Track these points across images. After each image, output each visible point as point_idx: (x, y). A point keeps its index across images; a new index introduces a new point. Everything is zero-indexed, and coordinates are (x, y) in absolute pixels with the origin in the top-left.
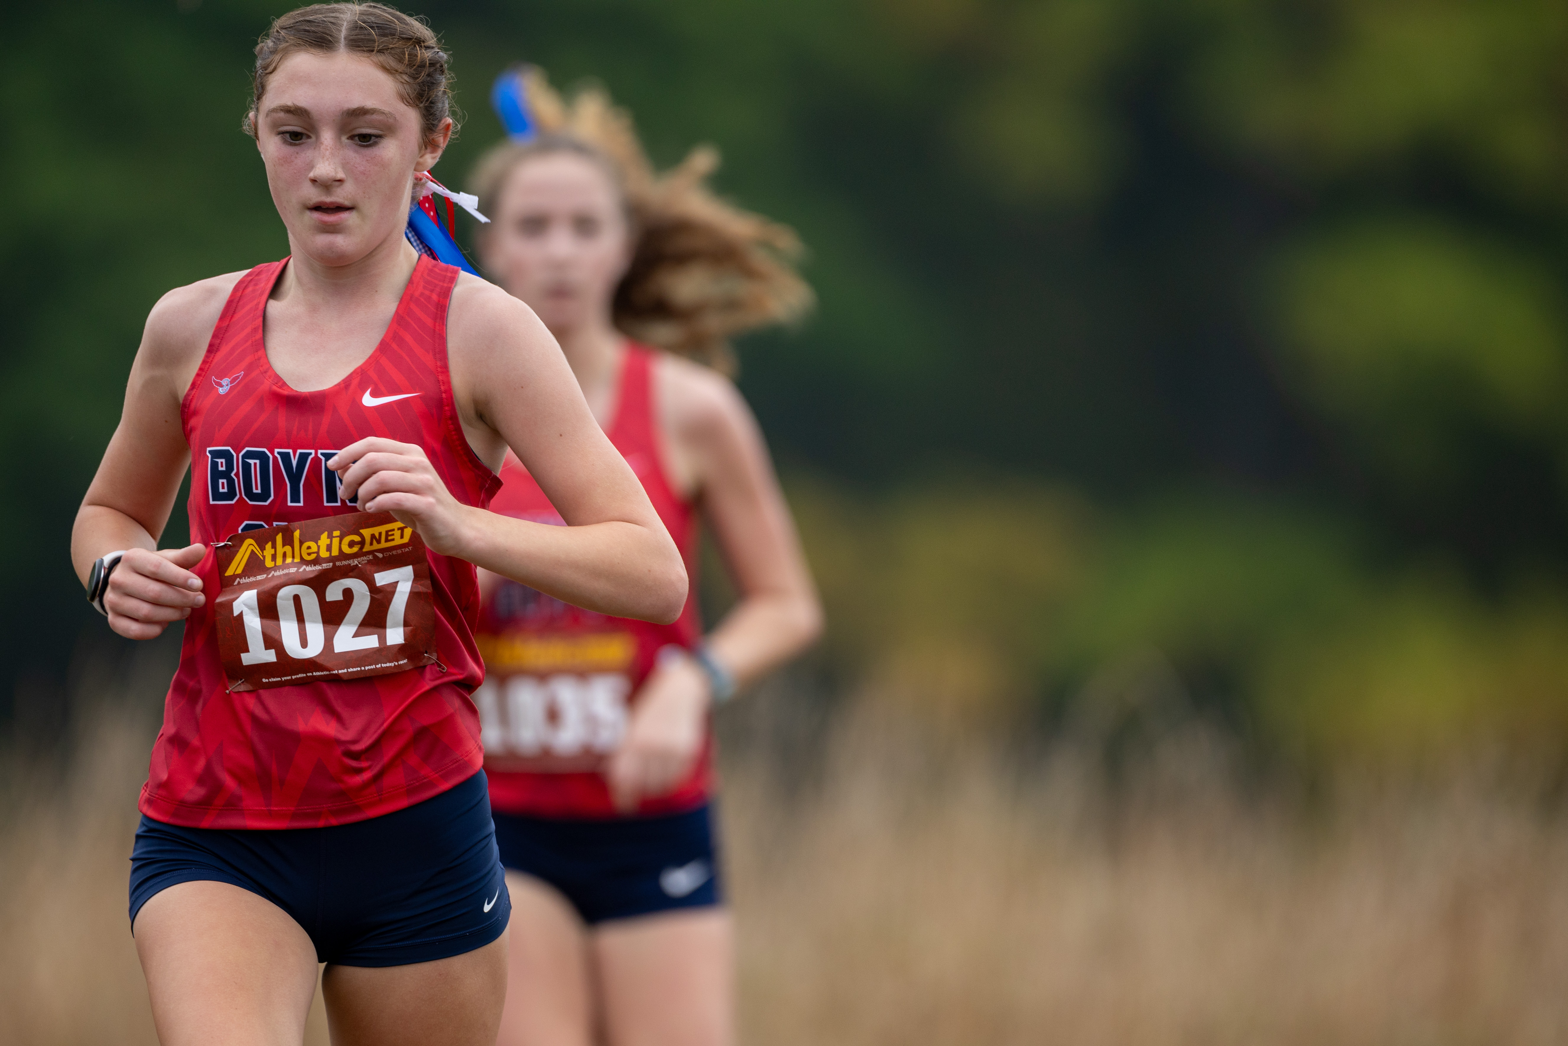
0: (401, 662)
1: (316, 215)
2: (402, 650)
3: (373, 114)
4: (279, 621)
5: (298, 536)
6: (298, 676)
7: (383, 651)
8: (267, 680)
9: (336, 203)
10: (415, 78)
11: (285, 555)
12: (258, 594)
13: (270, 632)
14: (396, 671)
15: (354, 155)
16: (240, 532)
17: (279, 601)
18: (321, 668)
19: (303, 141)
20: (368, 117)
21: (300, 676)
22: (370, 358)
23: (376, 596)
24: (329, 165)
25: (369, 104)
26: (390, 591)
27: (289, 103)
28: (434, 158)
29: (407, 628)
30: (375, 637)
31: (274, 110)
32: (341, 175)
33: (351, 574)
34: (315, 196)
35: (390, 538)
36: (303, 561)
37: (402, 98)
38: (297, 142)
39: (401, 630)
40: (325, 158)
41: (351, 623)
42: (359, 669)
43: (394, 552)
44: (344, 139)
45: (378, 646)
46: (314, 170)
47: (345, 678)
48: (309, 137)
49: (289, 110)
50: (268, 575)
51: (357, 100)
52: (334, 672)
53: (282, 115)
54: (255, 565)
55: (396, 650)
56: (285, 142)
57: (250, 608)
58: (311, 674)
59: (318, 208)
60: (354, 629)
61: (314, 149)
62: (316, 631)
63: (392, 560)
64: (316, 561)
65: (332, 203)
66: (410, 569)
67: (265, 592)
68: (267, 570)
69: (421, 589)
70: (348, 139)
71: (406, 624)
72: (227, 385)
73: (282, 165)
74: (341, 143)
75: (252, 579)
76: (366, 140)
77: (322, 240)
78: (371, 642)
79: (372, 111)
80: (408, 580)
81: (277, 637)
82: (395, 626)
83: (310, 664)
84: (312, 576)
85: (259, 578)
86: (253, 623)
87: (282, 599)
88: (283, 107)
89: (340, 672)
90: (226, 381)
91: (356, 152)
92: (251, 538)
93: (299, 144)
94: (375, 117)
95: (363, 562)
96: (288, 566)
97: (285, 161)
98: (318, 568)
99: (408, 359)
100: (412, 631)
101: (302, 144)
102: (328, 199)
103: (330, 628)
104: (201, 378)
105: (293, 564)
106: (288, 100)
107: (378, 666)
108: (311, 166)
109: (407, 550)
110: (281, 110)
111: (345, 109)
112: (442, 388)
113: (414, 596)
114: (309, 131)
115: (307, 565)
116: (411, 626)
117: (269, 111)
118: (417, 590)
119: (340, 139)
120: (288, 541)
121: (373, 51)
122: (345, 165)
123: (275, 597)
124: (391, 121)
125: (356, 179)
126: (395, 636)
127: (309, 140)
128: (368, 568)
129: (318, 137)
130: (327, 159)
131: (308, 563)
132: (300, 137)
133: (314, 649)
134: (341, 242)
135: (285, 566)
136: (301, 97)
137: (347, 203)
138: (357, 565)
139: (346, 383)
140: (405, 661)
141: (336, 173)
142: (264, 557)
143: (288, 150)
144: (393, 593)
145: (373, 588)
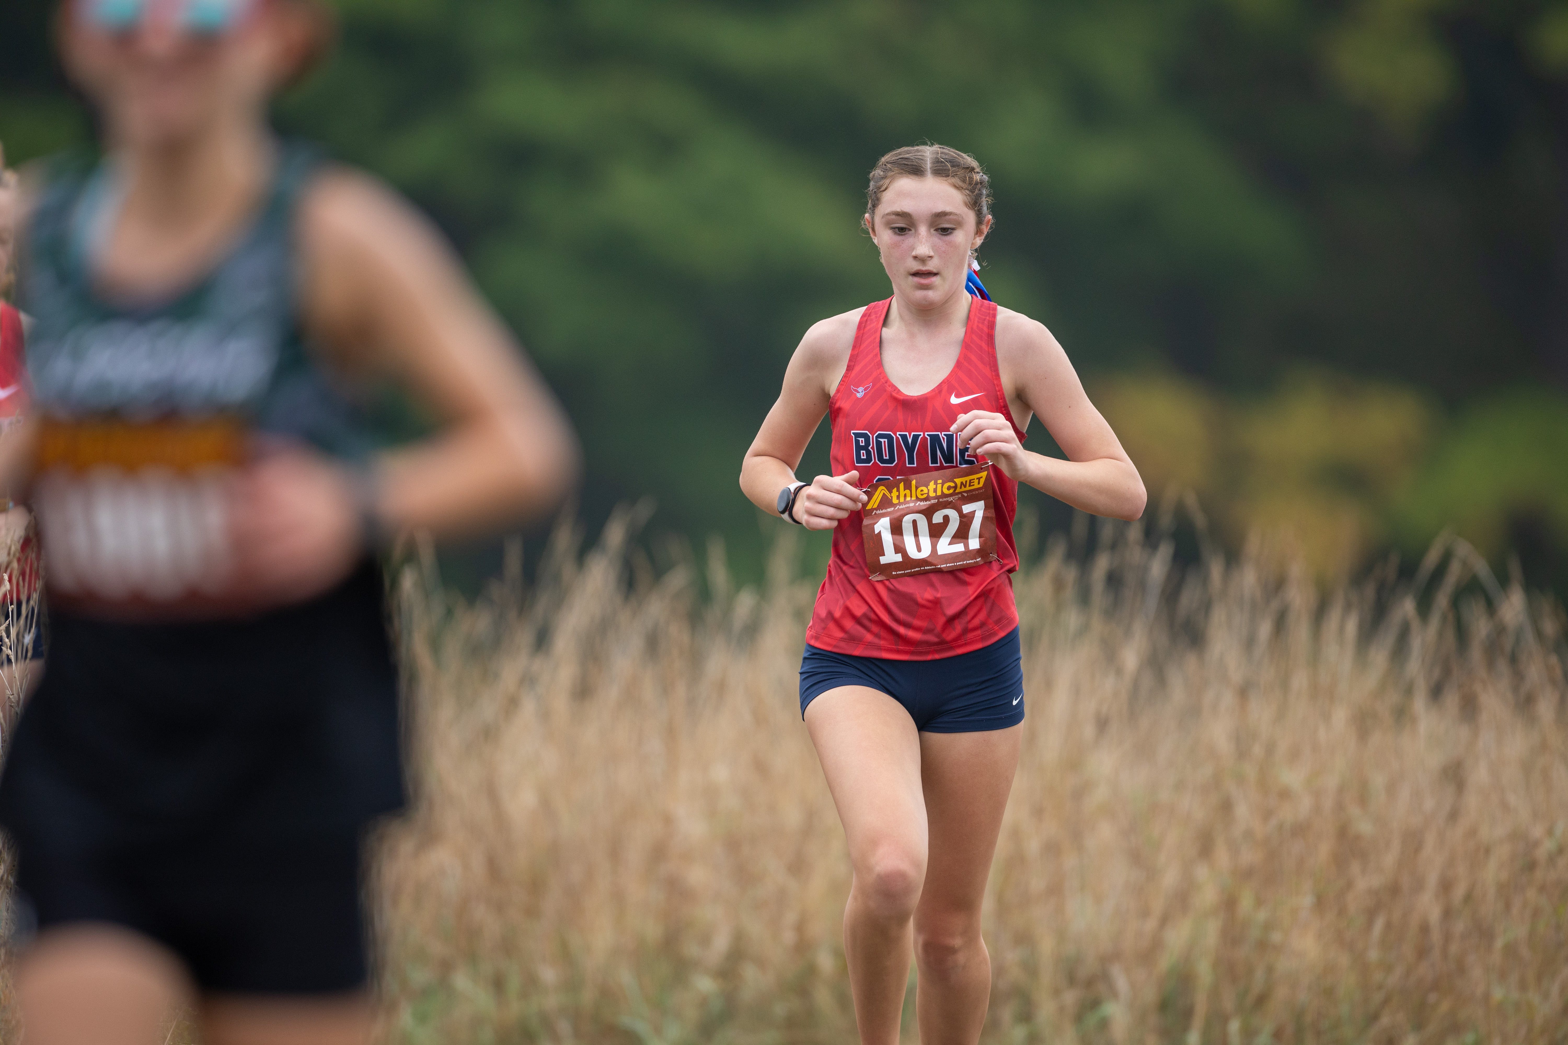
0: (978, 560)
1: (916, 280)
2: (979, 552)
3: (950, 215)
4: (903, 536)
5: (915, 484)
6: (915, 570)
7: (967, 553)
8: (895, 573)
9: (928, 270)
10: (973, 192)
11: (905, 496)
12: (890, 520)
13: (897, 543)
14: (975, 565)
15: (937, 240)
16: (875, 482)
17: (903, 524)
18: (930, 564)
19: (907, 232)
20: (947, 217)
21: (917, 569)
22: (951, 372)
23: (963, 520)
24: (925, 247)
25: (948, 209)
26: (970, 517)
27: (898, 210)
28: (980, 240)
29: (980, 539)
30: (962, 545)
31: (888, 214)
32: (932, 254)
33: (948, 506)
34: (916, 266)
35: (972, 484)
36: (918, 499)
37: (966, 205)
38: (903, 233)
39: (977, 540)
40: (922, 243)
41: (947, 536)
42: (953, 564)
43: (974, 493)
44: (932, 230)
45: (964, 550)
46: (915, 250)
47: (945, 570)
48: (910, 230)
49: (898, 214)
50: (895, 508)
51: (941, 207)
52: (938, 567)
53: (894, 217)
54: (886, 502)
55: (975, 552)
56: (895, 233)
57: (886, 529)
58: (923, 568)
59: (916, 274)
60: (949, 540)
61: (914, 237)
62: (925, 541)
63: (972, 497)
64: (927, 499)
65: (926, 270)
66: (983, 502)
67: (895, 518)
68: (894, 505)
69: (989, 515)
70: (934, 230)
71: (980, 537)
72: (862, 392)
73: (894, 248)
74: (931, 233)
75: (884, 511)
76: (945, 231)
77: (920, 294)
78: (959, 548)
79: (950, 214)
80: (981, 510)
81: (902, 546)
82: (974, 537)
83: (923, 562)
84: (924, 508)
85: (889, 510)
86: (887, 539)
87: (905, 522)
88: (895, 212)
89: (942, 566)
90: (861, 389)
91: (940, 239)
92: (883, 486)
93: (904, 235)
94: (951, 217)
95: (956, 499)
96: (908, 502)
97: (896, 245)
98: (928, 503)
99: (975, 372)
100: (984, 541)
101: (906, 234)
102: (924, 268)
103: (935, 539)
104: (844, 387)
105: (911, 501)
106: (897, 208)
107: (964, 563)
108: (913, 248)
109: (981, 491)
110: (893, 214)
111: (933, 213)
112: (997, 388)
113: (985, 519)
114: (910, 226)
115: (921, 501)
116: (983, 537)
117: (884, 215)
118: (986, 516)
119: (930, 230)
120: (908, 486)
121: (948, 176)
122: (934, 247)
123: (901, 521)
124: (960, 219)
125: (940, 256)
126: (974, 543)
127: (910, 232)
128: (959, 502)
129: (916, 230)
130: (924, 244)
131: (921, 500)
132: (904, 230)
133: (925, 553)
134: (931, 294)
135: (905, 502)
136: (906, 206)
137: (935, 271)
138: (952, 501)
139: (939, 389)
140: (980, 559)
141: (929, 252)
142: (892, 497)
143: (897, 238)
144: (973, 517)
145: (962, 515)
